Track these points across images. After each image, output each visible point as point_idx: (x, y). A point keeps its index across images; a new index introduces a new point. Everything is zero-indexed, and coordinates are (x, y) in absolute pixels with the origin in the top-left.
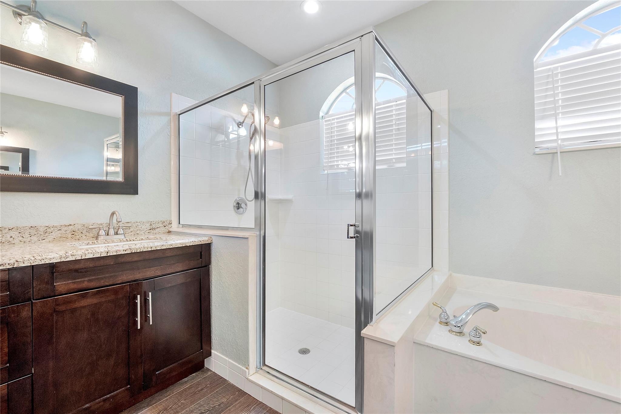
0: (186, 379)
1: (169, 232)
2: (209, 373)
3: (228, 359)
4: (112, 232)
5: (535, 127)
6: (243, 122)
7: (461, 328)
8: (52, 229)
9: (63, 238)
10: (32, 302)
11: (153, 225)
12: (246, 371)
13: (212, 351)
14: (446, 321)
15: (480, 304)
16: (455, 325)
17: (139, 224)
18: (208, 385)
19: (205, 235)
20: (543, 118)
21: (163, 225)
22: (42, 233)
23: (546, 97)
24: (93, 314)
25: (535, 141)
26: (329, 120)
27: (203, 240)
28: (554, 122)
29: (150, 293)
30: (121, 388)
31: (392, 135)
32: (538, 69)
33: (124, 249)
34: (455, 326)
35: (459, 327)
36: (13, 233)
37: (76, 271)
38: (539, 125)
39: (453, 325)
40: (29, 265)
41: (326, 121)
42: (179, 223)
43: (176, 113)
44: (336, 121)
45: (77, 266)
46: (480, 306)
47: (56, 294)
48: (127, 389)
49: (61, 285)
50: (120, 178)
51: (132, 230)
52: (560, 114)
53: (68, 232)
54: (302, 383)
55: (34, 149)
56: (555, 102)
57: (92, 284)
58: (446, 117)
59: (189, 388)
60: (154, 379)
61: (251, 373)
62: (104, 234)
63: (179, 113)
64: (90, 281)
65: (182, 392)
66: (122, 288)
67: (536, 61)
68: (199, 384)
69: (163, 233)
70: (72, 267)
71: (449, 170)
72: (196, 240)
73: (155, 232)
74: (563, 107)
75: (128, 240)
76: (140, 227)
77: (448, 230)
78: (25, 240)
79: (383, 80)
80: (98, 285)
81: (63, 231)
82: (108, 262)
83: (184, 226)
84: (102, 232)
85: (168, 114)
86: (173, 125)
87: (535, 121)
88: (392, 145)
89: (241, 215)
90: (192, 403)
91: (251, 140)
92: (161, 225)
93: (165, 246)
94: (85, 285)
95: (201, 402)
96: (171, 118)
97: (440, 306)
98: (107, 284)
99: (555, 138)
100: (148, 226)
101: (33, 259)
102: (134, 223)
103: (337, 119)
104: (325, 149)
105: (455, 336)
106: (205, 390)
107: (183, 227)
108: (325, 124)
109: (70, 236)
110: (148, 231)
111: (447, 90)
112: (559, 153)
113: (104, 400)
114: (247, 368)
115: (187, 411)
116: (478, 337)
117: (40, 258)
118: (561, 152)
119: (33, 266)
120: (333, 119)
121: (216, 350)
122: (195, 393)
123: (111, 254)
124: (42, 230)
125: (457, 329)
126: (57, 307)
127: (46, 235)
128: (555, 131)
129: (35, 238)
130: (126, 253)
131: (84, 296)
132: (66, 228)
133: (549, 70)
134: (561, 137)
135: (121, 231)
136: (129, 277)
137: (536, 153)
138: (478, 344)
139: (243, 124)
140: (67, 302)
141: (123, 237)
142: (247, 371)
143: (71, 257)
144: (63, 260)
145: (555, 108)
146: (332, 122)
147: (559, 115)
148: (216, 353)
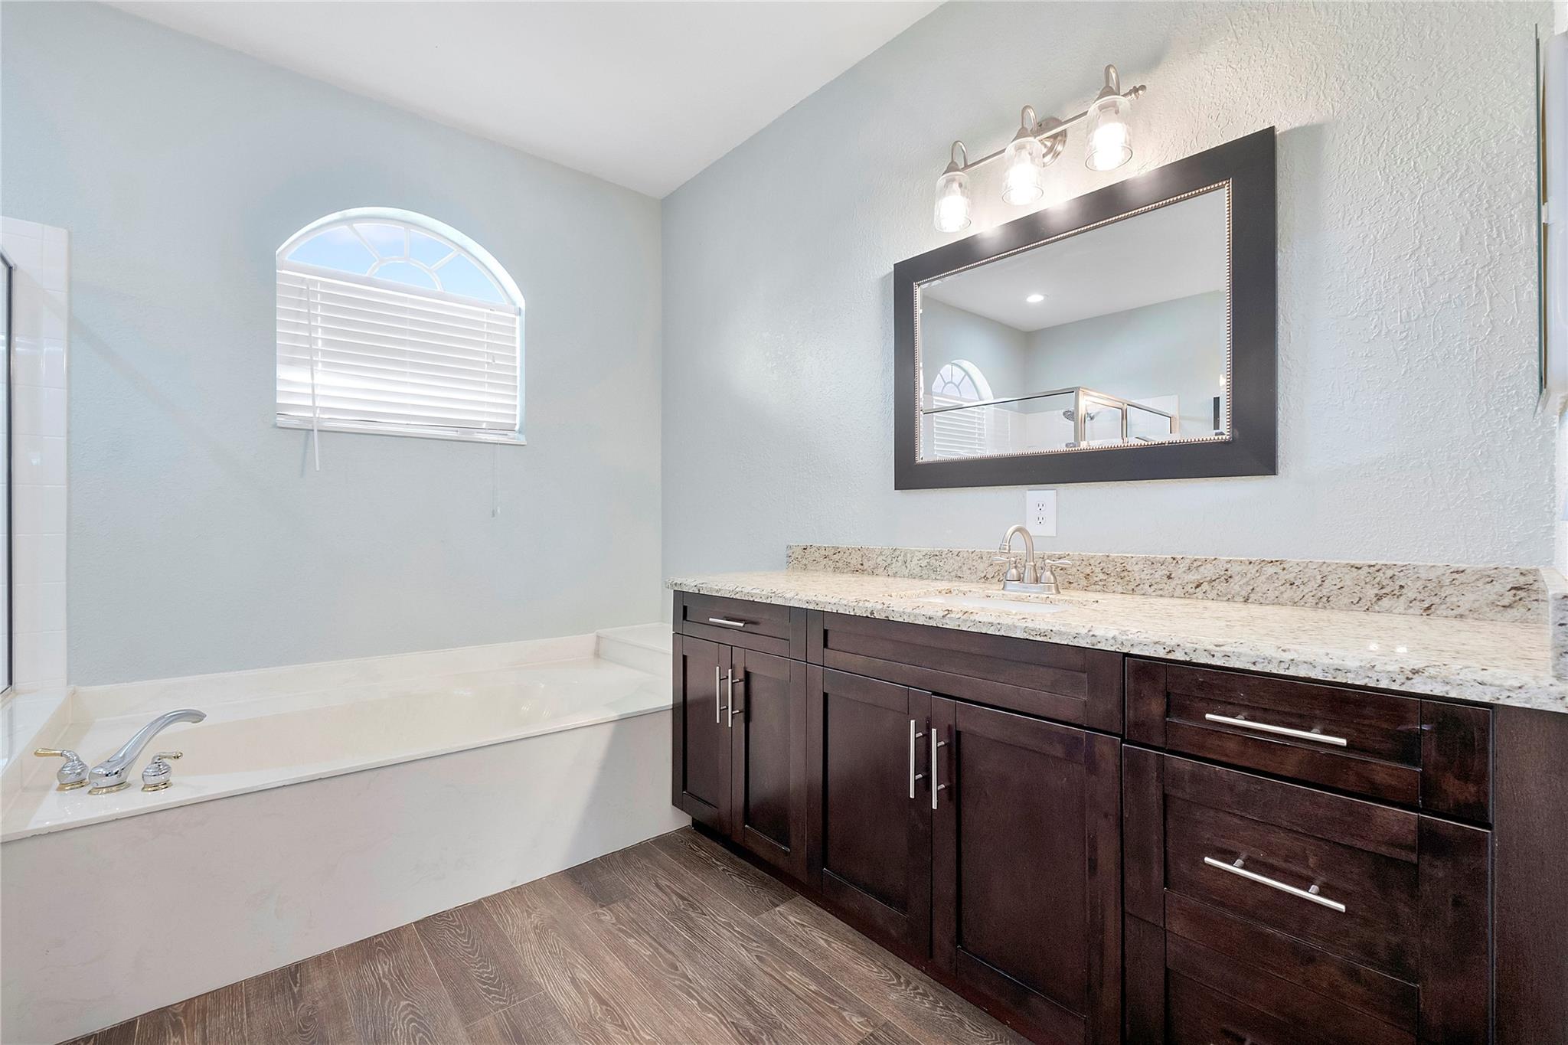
5: (277, 375)
7: (124, 771)
14: (78, 778)
15: (163, 717)
16: (104, 772)
20: (291, 362)
23: (297, 326)
25: (278, 402)
28: (309, 375)
32: (284, 272)
34: (107, 776)
35: (116, 773)
38: (283, 373)
39: (102, 775)
46: (163, 720)
52: (320, 364)
56: (311, 340)
67: (280, 253)
74: (325, 353)
77: (64, 583)
87: (277, 365)
97: (59, 752)
99: (309, 403)
105: (106, 794)
111: (63, 231)
112: (316, 431)
116: (164, 771)
118: (319, 431)
125: (113, 780)
128: (309, 391)
133: (303, 280)
134: (319, 403)
137: (278, 425)
138: (164, 786)
145: (311, 351)
147: (317, 366)
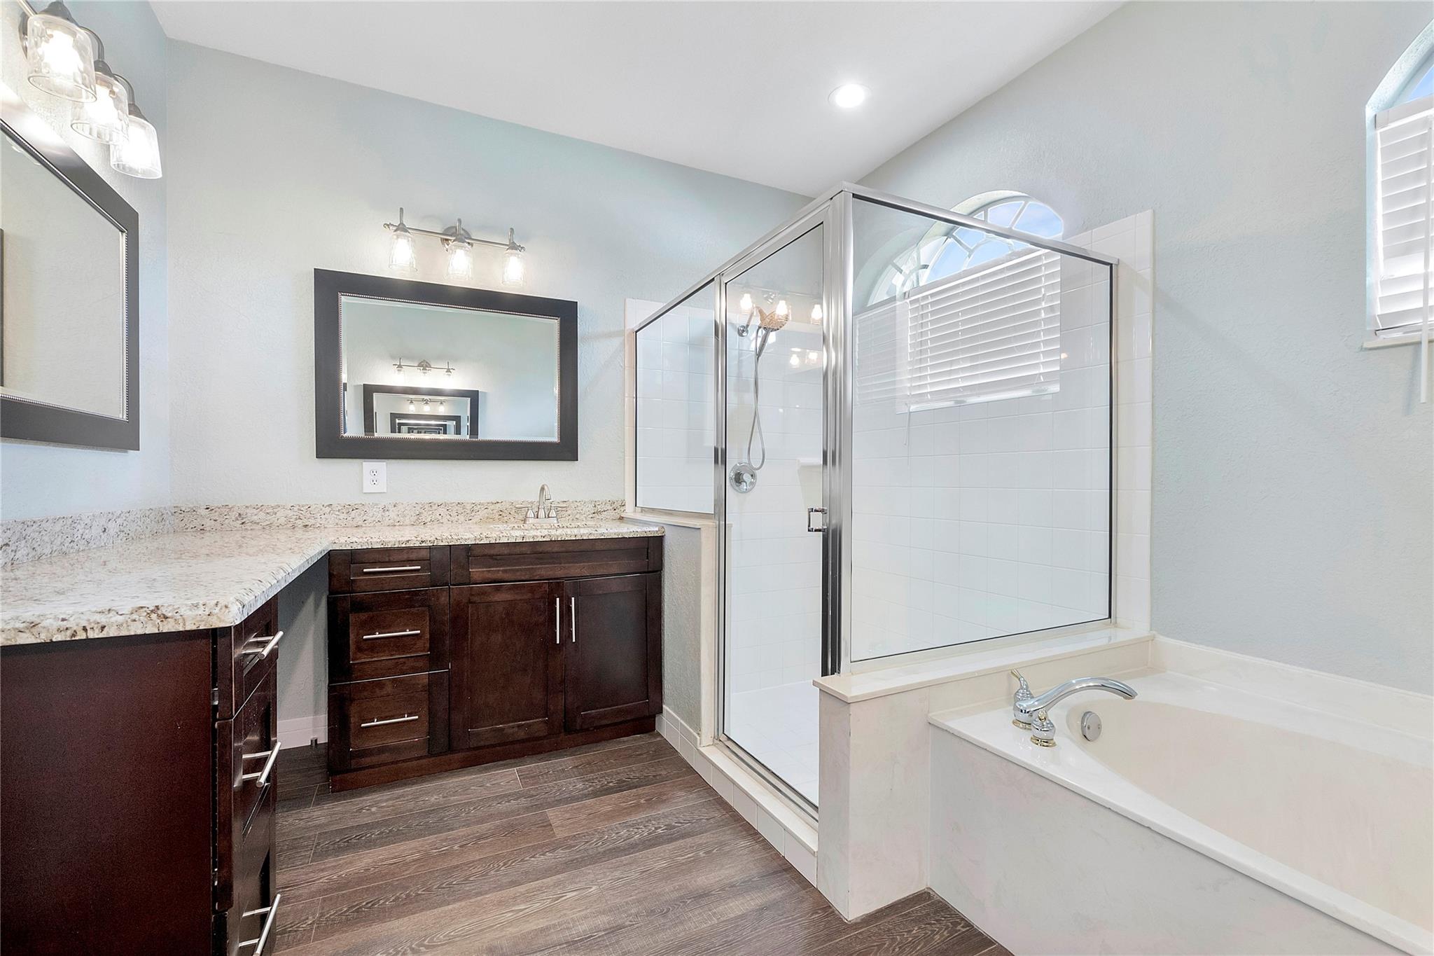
0: (625, 739)
1: (621, 518)
2: (658, 739)
3: (679, 719)
4: (542, 514)
6: (748, 326)
7: (1031, 716)
8: (479, 507)
9: (489, 519)
10: (450, 588)
11: (599, 507)
12: (696, 738)
13: (664, 706)
17: (579, 504)
18: (651, 752)
19: (656, 524)
21: (611, 508)
22: (469, 512)
24: (507, 614)
26: (917, 300)
27: (652, 530)
28: (1422, 263)
29: (573, 599)
30: (537, 718)
31: (1036, 323)
32: (1389, 127)
33: (541, 534)
34: (1022, 711)
35: (1028, 712)
36: (442, 510)
37: (491, 556)
40: (447, 544)
41: (912, 302)
42: (636, 505)
43: (633, 329)
44: (930, 300)
45: (492, 552)
47: (472, 581)
48: (545, 722)
49: (476, 572)
50: (555, 438)
51: (569, 512)
53: (495, 511)
54: (763, 765)
55: (484, 391)
57: (506, 576)
58: (1146, 272)
59: (626, 749)
60: (579, 720)
61: (704, 743)
62: (533, 516)
63: (637, 329)
64: (505, 571)
65: (616, 751)
66: (540, 586)
68: (640, 747)
69: (613, 519)
70: (486, 551)
71: (1153, 397)
72: (639, 530)
73: (600, 517)
75: (561, 526)
76: (580, 508)
77: (1149, 536)
78: (452, 519)
79: (1023, 202)
80: (513, 578)
81: (489, 510)
82: (524, 549)
83: (643, 510)
84: (530, 514)
85: (620, 333)
86: (628, 348)
88: (1036, 345)
89: (744, 494)
90: (622, 765)
91: (758, 359)
92: (609, 508)
93: (594, 535)
94: (500, 576)
95: (634, 767)
96: (624, 340)
97: (1020, 677)
98: (523, 578)
100: (591, 508)
101: (450, 538)
102: (573, 502)
103: (932, 295)
104: (909, 360)
105: (1021, 730)
106: (645, 756)
107: (642, 512)
108: (910, 308)
109: (497, 516)
110: (591, 516)
111: (1149, 212)
113: (519, 726)
114: (698, 734)
115: (612, 772)
116: (1045, 729)
117: (456, 538)
119: (450, 546)
120: (926, 297)
121: (667, 705)
122: (631, 756)
123: (528, 540)
124: (469, 507)
126: (473, 597)
127: (473, 514)
128: (1421, 286)
129: (462, 518)
130: (544, 540)
131: (498, 589)
132: (493, 507)
133: (1425, 121)
135: (553, 514)
136: (549, 573)
137: (1365, 347)
138: (1045, 744)
139: (748, 329)
140: (483, 593)
141: (556, 522)
142: (698, 737)
143: (485, 539)
144: (478, 542)
146: (922, 304)
148: (668, 709)
